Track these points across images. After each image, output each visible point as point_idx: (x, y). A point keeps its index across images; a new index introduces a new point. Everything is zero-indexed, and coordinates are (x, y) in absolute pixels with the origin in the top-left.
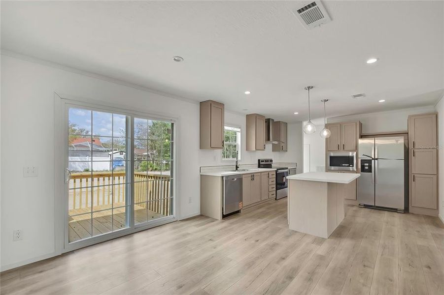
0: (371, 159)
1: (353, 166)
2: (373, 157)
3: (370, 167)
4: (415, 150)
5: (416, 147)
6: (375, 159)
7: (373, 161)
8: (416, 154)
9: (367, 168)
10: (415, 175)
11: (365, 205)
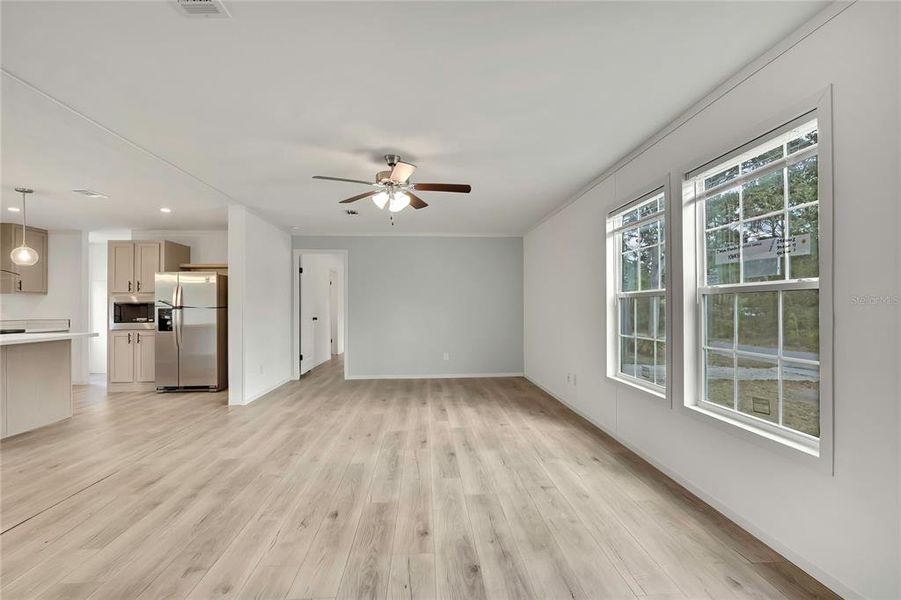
0: (172, 307)
1: (151, 322)
2: (174, 304)
3: (171, 321)
6: (176, 308)
7: (174, 311)
11: (166, 388)
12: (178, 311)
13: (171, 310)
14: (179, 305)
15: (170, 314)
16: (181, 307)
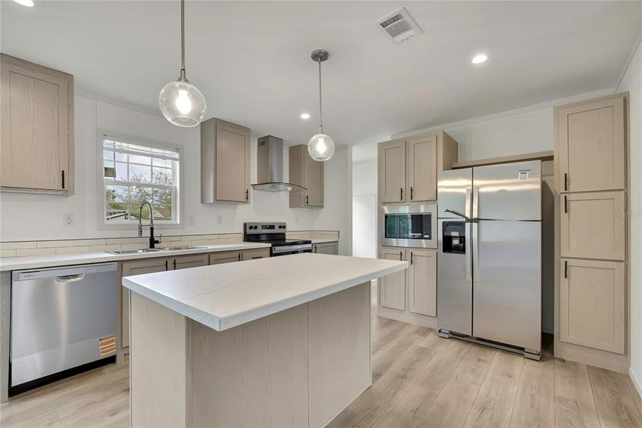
0: (464, 220)
1: (430, 238)
2: (468, 215)
3: (462, 239)
4: (570, 197)
5: (571, 189)
6: (471, 221)
7: (468, 225)
8: (572, 205)
9: (456, 242)
10: (570, 262)
12: (474, 225)
14: (475, 215)
15: (462, 230)
16: (478, 219)
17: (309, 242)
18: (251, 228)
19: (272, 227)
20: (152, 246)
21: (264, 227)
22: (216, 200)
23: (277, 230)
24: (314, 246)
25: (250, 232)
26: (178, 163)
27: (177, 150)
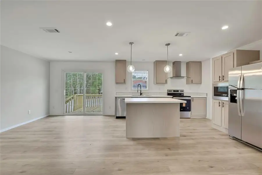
2: (238, 87)
6: (239, 89)
7: (238, 91)
11: (233, 137)
12: (241, 91)
13: (236, 90)
14: (241, 87)
15: (236, 93)
16: (243, 89)
17: (190, 97)
18: (169, 91)
19: (178, 91)
20: (141, 95)
21: (174, 91)
22: (156, 83)
23: (180, 92)
24: (192, 98)
25: (169, 92)
26: (148, 74)
27: (148, 71)
